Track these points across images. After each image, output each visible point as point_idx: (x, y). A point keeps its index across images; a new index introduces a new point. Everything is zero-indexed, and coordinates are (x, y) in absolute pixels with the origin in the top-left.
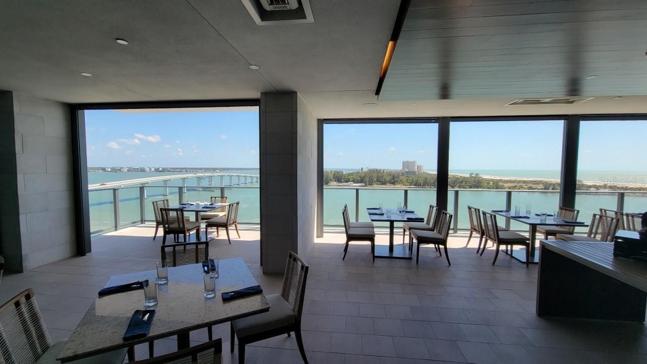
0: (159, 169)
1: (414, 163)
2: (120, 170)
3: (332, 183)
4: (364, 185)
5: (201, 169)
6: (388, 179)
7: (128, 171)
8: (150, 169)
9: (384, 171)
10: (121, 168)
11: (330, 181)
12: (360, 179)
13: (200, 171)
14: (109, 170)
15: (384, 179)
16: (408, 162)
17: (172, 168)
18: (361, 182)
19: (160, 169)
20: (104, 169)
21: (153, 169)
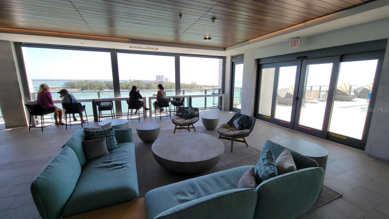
1: (163, 76)
3: (105, 90)
6: (144, 86)
9: (142, 81)
11: (103, 89)
12: (126, 87)
15: (142, 86)
16: (159, 76)
18: (127, 89)
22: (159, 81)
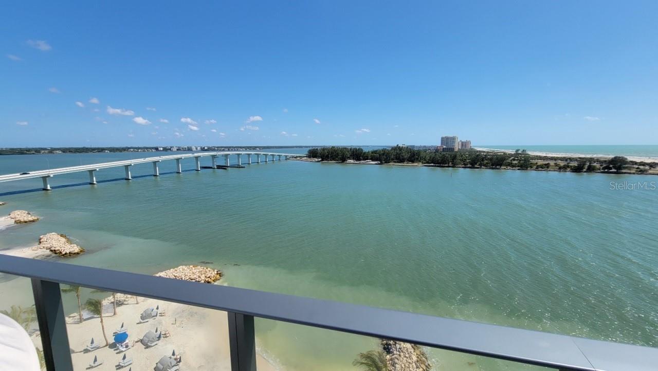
0: (204, 148)
1: (453, 139)
2: (170, 149)
3: (349, 161)
4: (379, 162)
5: (241, 147)
6: (406, 156)
7: (177, 150)
8: (196, 149)
10: (171, 147)
11: (347, 159)
12: (377, 156)
13: (241, 149)
14: (161, 149)
16: (447, 138)
17: (217, 147)
18: (378, 160)
19: (206, 148)
20: (157, 149)
21: (199, 148)
22: (444, 147)
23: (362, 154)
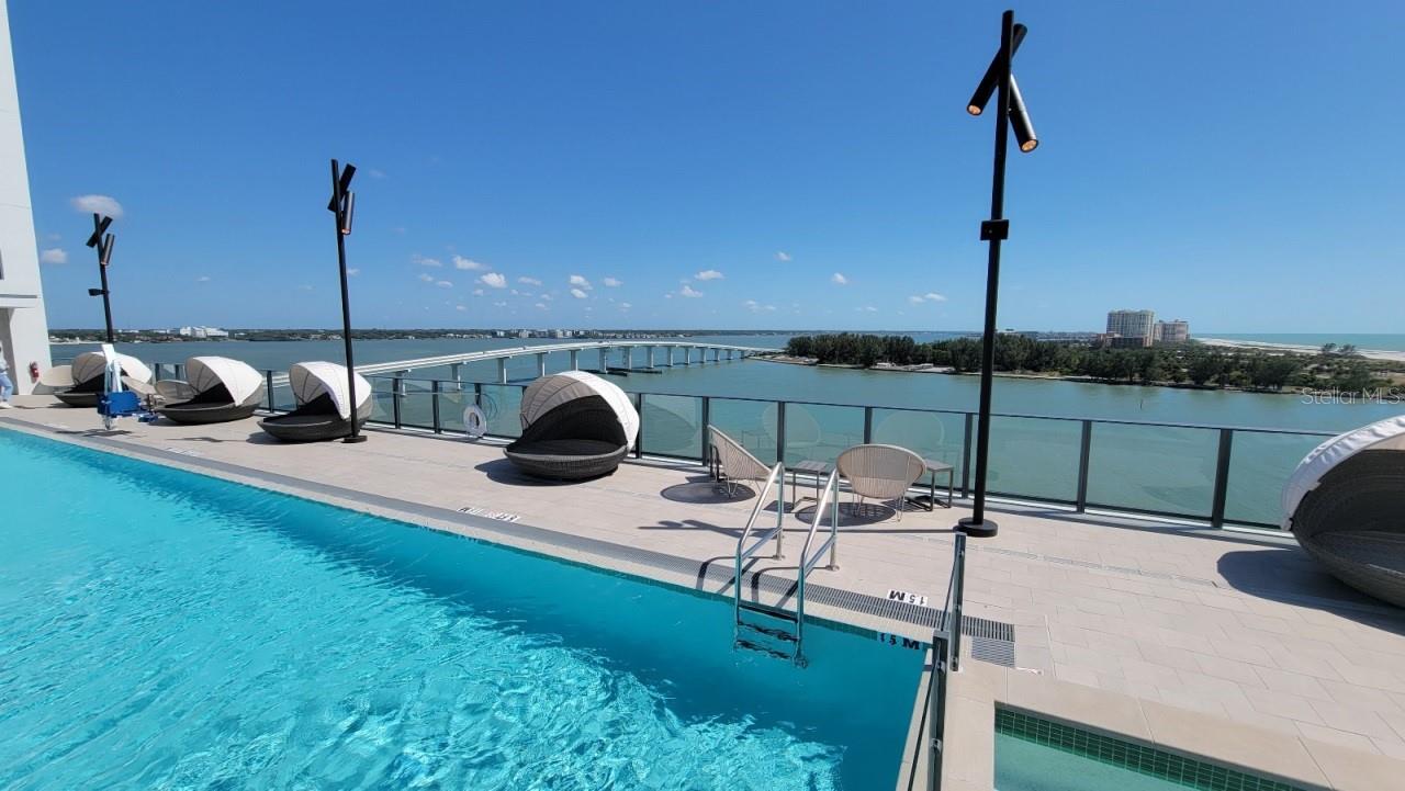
0: (578, 333)
1: (1141, 317)
2: (517, 335)
4: (953, 369)
7: (530, 336)
8: (564, 334)
10: (519, 331)
14: (502, 334)
16: (1124, 315)
17: (603, 332)
18: (951, 364)
19: (582, 333)
20: (494, 334)
21: (569, 334)
22: (1117, 336)
23: (911, 352)
